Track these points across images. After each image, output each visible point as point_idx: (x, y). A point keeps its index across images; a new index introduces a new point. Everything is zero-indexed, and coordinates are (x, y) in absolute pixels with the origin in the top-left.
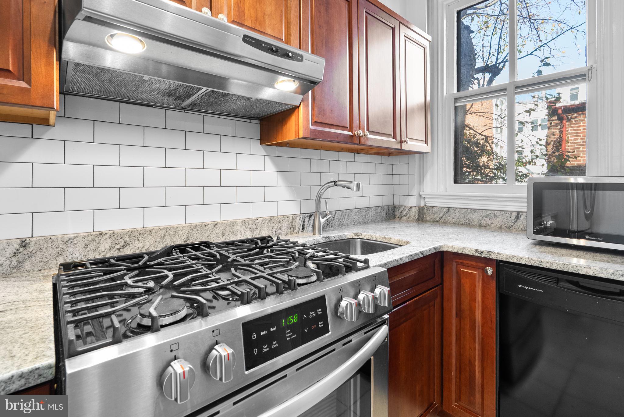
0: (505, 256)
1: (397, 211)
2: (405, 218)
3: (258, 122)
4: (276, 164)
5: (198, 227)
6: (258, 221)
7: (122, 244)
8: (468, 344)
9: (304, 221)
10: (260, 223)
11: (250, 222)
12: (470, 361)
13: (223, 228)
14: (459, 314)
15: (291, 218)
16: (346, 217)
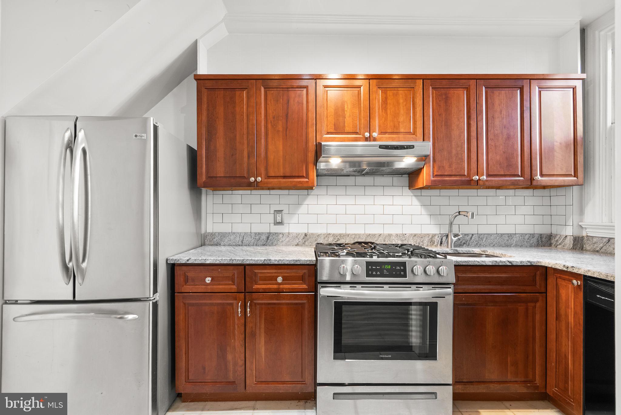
0: (583, 271)
1: (553, 240)
2: (560, 246)
3: (407, 176)
4: (419, 201)
5: (370, 235)
6: (406, 235)
7: (337, 239)
8: (564, 341)
9: (442, 239)
10: (408, 237)
11: (401, 236)
12: (565, 355)
13: (384, 237)
14: (558, 318)
15: (431, 236)
16: (485, 239)
